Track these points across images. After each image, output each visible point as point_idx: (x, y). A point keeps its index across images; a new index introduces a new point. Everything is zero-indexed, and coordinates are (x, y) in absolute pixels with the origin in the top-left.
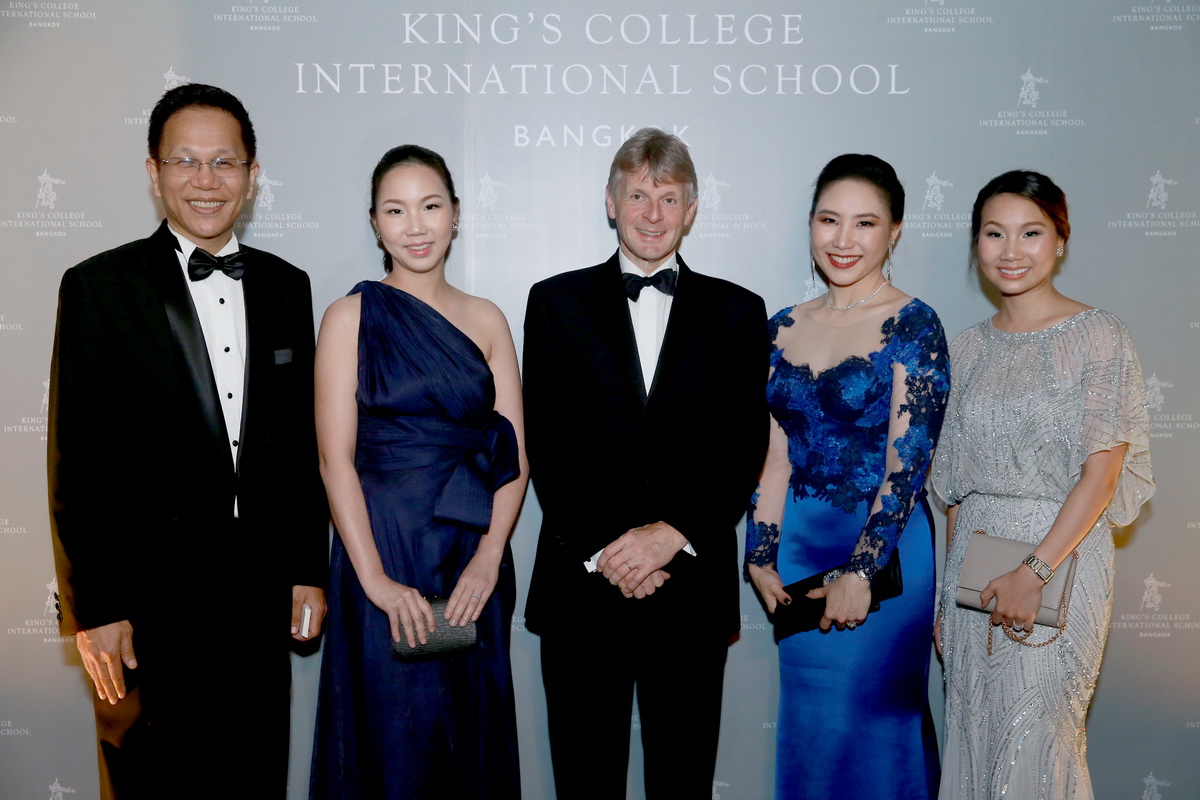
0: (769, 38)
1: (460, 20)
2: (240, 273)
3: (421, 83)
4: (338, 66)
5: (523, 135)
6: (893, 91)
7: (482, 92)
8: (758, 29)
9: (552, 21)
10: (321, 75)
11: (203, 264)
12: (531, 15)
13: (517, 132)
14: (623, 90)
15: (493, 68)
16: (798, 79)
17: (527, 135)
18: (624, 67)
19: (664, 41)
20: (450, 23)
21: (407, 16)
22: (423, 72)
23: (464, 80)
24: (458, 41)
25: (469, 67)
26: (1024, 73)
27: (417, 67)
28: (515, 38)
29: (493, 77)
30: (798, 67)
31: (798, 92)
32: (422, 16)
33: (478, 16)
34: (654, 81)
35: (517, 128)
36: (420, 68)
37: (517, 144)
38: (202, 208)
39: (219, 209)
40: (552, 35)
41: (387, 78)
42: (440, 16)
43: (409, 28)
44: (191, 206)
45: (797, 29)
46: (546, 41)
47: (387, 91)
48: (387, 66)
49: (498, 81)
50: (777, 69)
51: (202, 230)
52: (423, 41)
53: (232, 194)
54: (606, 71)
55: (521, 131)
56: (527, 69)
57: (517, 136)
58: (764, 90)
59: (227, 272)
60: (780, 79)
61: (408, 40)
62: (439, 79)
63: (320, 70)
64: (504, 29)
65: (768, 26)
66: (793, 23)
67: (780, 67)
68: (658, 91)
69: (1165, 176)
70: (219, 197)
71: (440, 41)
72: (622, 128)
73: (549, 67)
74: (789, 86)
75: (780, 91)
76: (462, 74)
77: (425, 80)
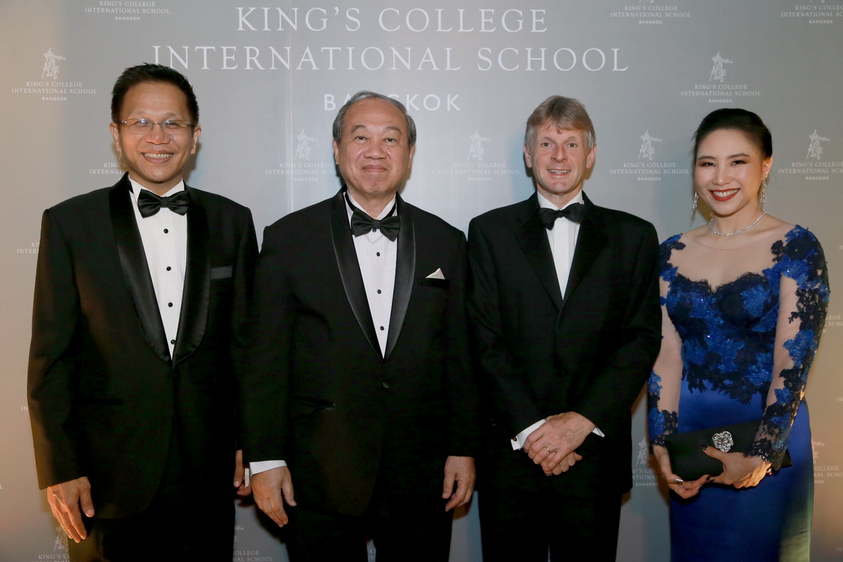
0: (521, 28)
1: (281, 13)
2: (185, 209)
3: (251, 61)
4: (186, 48)
5: (331, 102)
6: (615, 69)
7: (299, 68)
8: (512, 21)
9: (353, 14)
10: (173, 55)
11: (151, 204)
12: (337, 9)
13: (326, 99)
14: (408, 66)
15: (308, 50)
16: (543, 59)
17: (334, 101)
18: (409, 49)
19: (440, 29)
20: (273, 15)
21: (240, 9)
22: (253, 53)
23: (286, 59)
24: (280, 29)
25: (288, 49)
26: (715, 56)
27: (248, 48)
28: (325, 26)
29: (307, 57)
30: (543, 50)
31: (543, 68)
32: (252, 9)
33: (296, 10)
34: (432, 60)
35: (326, 96)
36: (251, 49)
37: (326, 109)
38: (153, 158)
39: (168, 160)
40: (353, 25)
41: (225, 58)
42: (266, 10)
43: (242, 19)
44: (145, 157)
45: (542, 21)
46: (348, 29)
47: (225, 67)
48: (225, 48)
49: (311, 60)
50: (527, 51)
51: (154, 176)
52: (253, 29)
53: (179, 148)
54: (395, 52)
55: (329, 99)
56: (333, 50)
57: (326, 102)
58: (517, 67)
59: (173, 209)
60: (529, 59)
61: (241, 28)
62: (266, 58)
63: (172, 51)
64: (316, 20)
65: (521, 18)
66: (539, 15)
67: (529, 50)
68: (435, 68)
69: (820, 134)
70: (168, 150)
71: (266, 28)
72: (408, 96)
73: (351, 49)
74: (536, 64)
75: (529, 68)
76: (283, 54)
77: (254, 59)
